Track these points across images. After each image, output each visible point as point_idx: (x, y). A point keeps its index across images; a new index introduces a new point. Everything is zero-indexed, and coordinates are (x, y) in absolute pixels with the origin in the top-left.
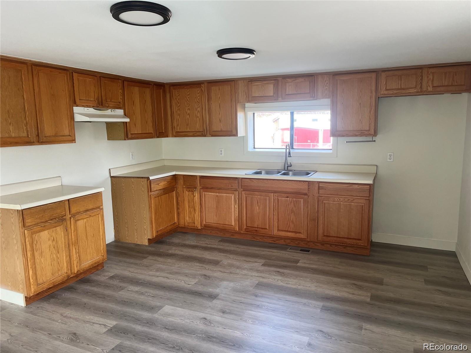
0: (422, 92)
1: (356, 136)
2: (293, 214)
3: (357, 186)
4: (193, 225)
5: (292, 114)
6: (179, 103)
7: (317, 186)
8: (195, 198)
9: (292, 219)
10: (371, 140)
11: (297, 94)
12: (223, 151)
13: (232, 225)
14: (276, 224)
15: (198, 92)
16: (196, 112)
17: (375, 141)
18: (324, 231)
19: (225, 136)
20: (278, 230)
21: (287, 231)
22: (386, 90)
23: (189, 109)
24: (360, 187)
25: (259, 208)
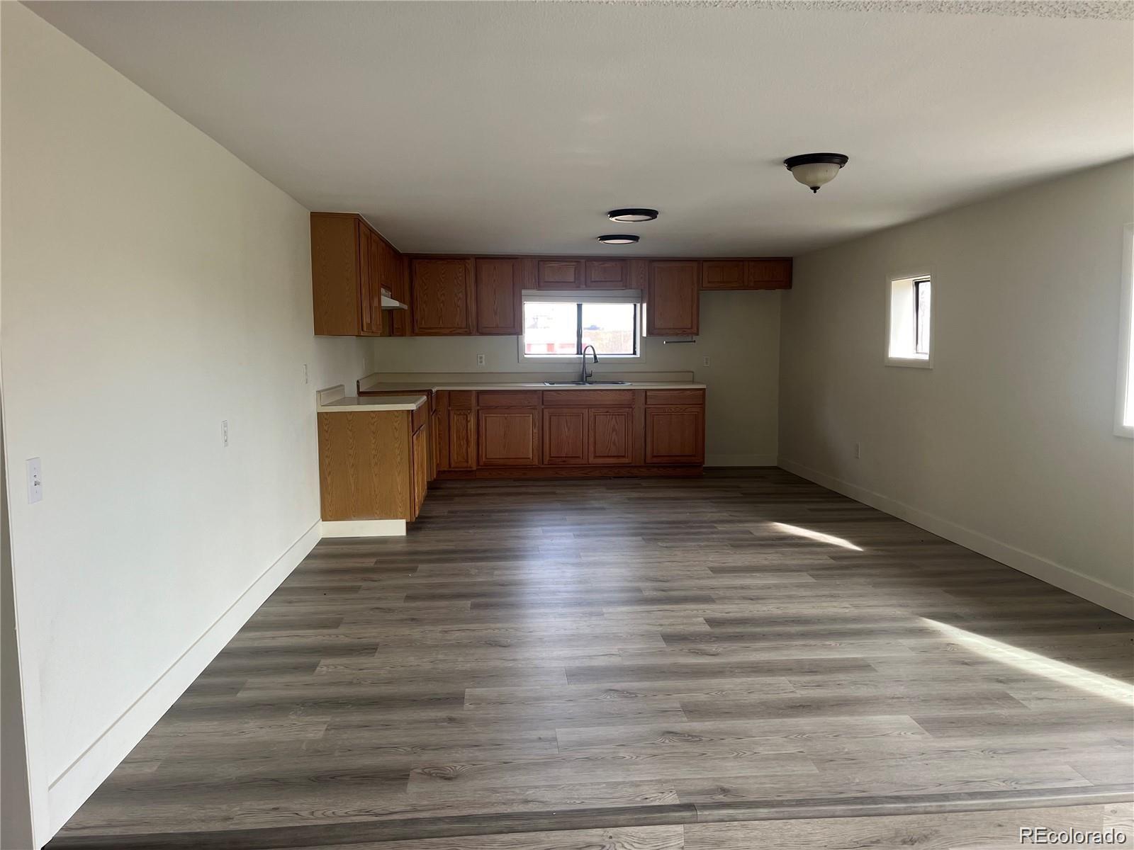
0: (744, 287)
1: (677, 334)
2: (614, 433)
3: (688, 392)
4: (465, 464)
5: (579, 307)
6: (425, 285)
7: (644, 394)
8: (469, 424)
9: (613, 439)
10: (690, 340)
11: (606, 281)
12: (484, 358)
13: (529, 458)
14: (592, 448)
15: (461, 270)
16: (456, 298)
17: (695, 341)
18: (653, 450)
19: (502, 335)
20: (596, 457)
21: (608, 457)
22: (709, 282)
23: (444, 294)
24: (693, 393)
25: (569, 430)
